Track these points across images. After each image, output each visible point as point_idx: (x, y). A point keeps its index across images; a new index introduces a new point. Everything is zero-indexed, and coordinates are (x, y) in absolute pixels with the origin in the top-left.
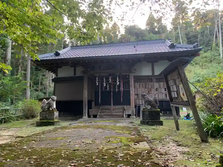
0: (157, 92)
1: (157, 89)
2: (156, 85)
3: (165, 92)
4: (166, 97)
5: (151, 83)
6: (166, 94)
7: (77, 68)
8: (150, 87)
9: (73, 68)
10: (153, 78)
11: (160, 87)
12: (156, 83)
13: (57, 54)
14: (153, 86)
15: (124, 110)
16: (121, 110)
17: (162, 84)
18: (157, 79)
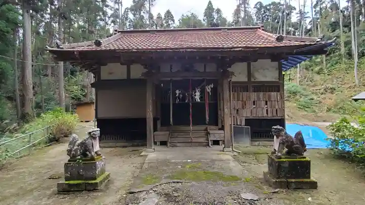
0: (254, 106)
1: (254, 102)
2: (254, 96)
3: (266, 106)
4: (267, 114)
5: (246, 93)
6: (267, 110)
7: (132, 67)
8: (244, 100)
9: (125, 67)
10: (249, 85)
11: (259, 99)
12: (253, 93)
13: (98, 44)
14: (250, 97)
15: (208, 134)
16: (203, 133)
17: (261, 94)
18: (254, 87)
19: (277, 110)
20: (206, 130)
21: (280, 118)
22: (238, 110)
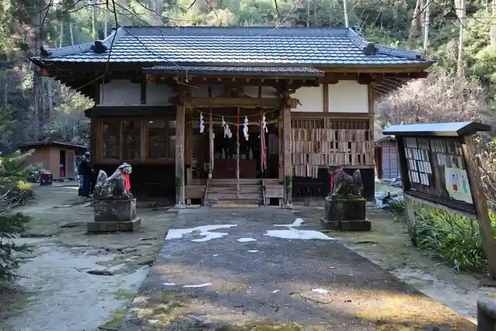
0: (332, 150)
1: (332, 143)
2: (331, 134)
3: (349, 150)
4: (350, 161)
5: (320, 130)
6: (350, 156)
8: (318, 139)
9: (138, 85)
10: (325, 118)
11: (338, 139)
12: (331, 130)
14: (325, 137)
15: (262, 189)
16: (256, 188)
17: (342, 132)
18: (332, 121)
19: (364, 156)
20: (261, 183)
21: (368, 167)
22: (308, 156)
